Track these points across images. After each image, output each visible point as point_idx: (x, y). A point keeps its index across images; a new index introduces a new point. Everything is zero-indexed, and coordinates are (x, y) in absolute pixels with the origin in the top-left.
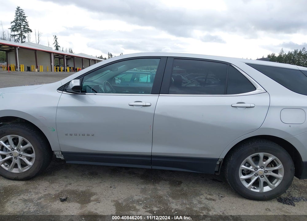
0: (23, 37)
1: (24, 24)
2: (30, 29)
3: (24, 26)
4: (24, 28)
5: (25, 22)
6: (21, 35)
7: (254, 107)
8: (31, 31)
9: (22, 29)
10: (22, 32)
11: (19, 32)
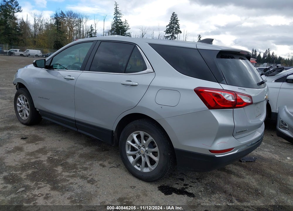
0: (174, 37)
1: (176, 27)
2: (180, 31)
3: (176, 28)
4: (176, 30)
5: (177, 25)
6: (172, 36)
7: (136, 85)
8: (181, 32)
9: (174, 31)
10: (173, 33)
11: (171, 34)
